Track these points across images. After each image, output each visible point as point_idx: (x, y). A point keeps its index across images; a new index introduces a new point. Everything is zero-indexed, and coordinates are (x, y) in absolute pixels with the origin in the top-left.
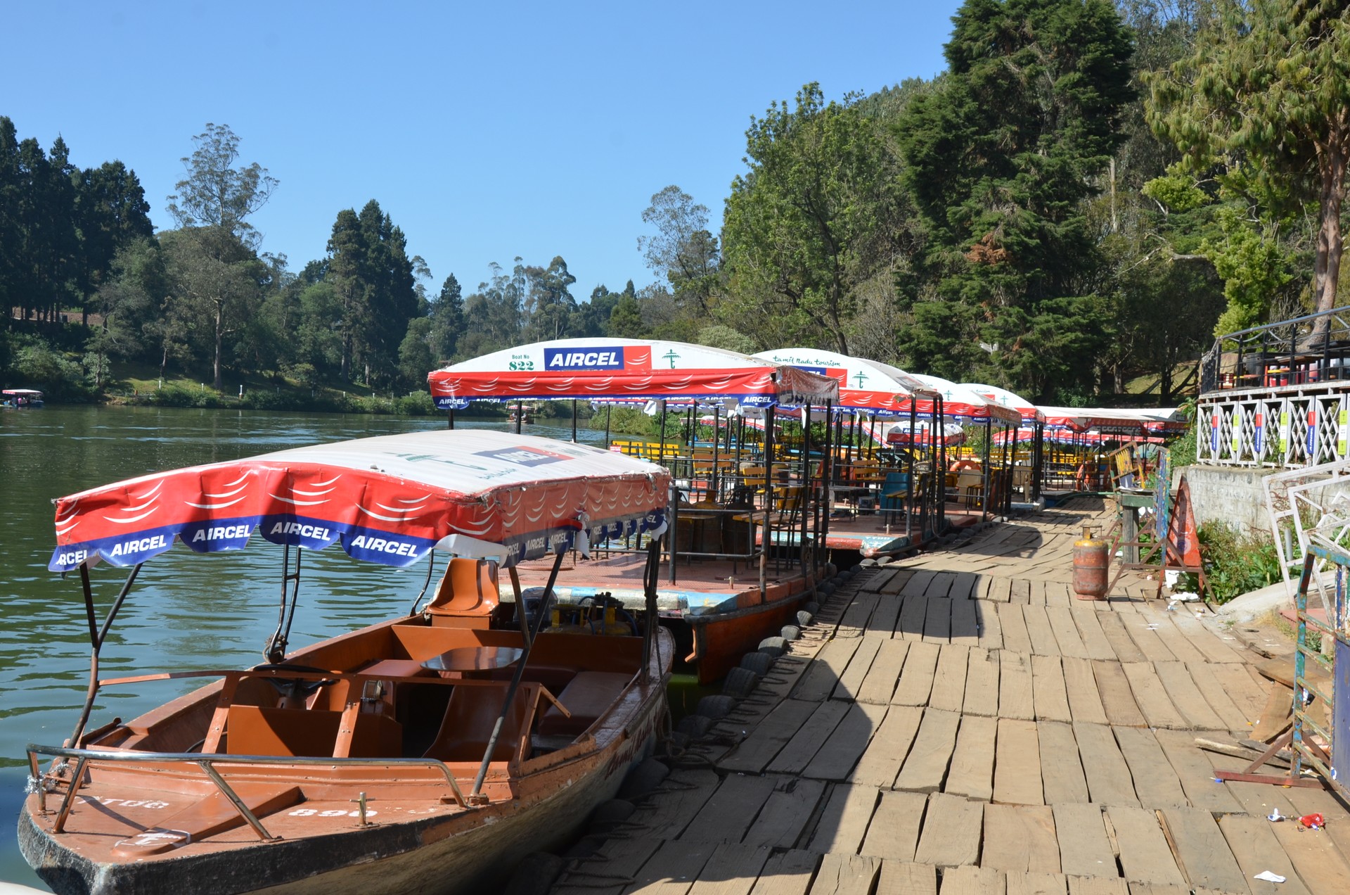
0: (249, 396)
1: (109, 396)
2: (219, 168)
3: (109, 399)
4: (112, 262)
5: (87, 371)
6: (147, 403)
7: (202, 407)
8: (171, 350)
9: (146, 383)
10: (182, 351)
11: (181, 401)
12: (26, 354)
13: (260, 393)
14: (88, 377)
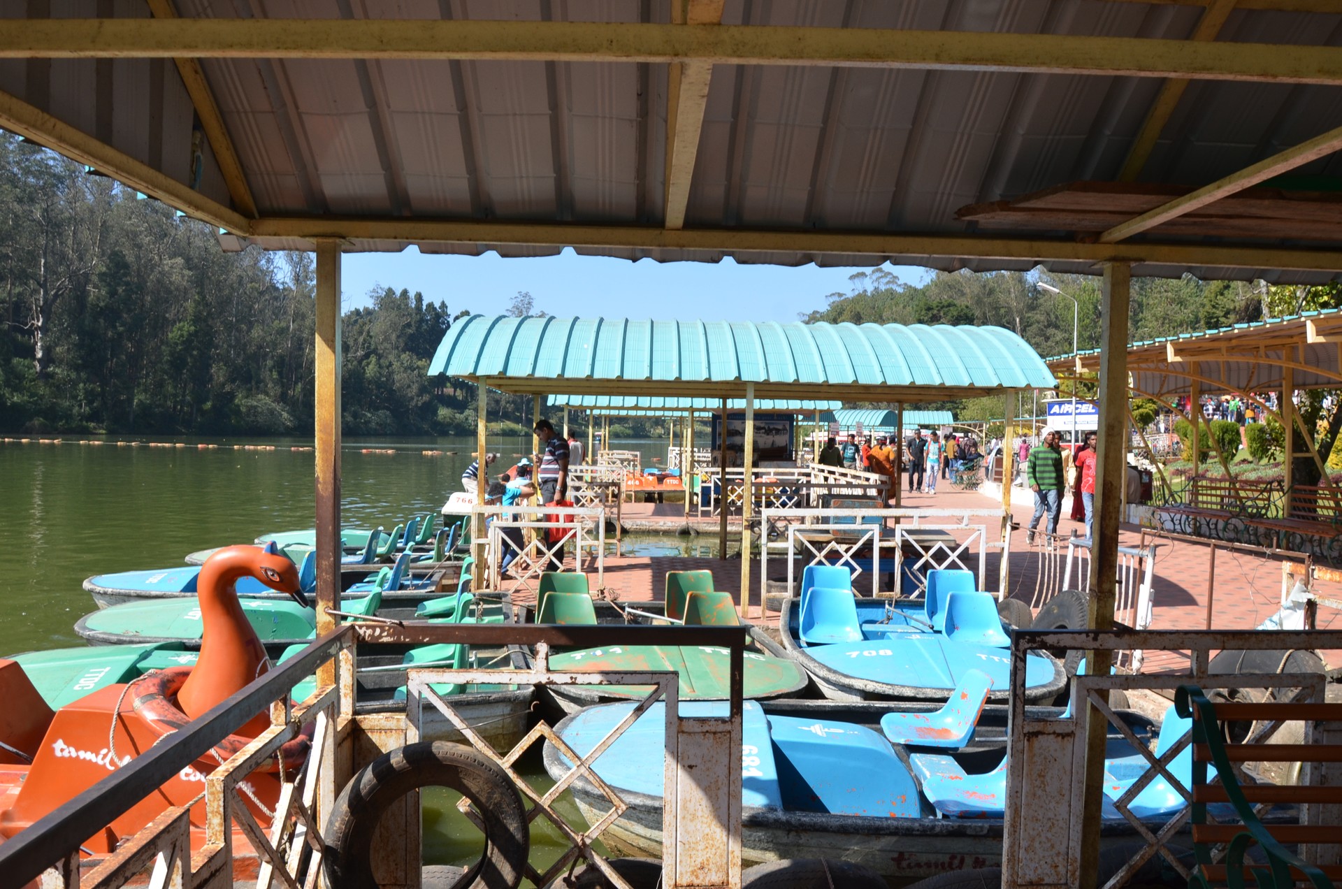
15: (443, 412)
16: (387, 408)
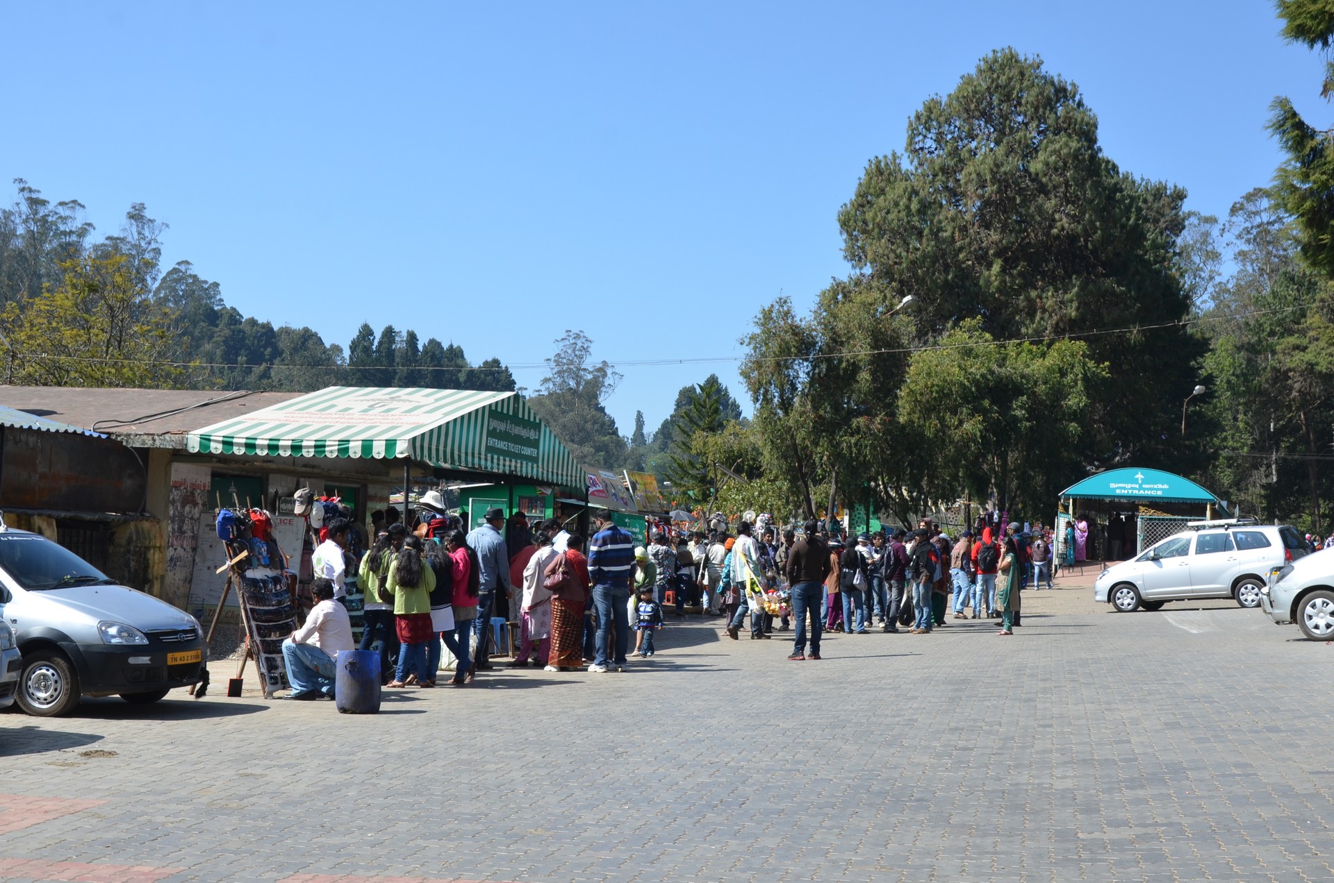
2: (575, 366)
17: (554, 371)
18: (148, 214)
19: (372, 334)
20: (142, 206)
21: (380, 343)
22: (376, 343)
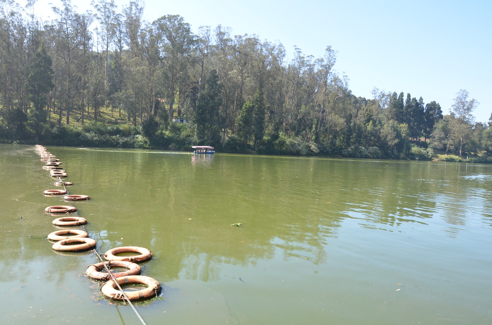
0: (470, 159)
1: (433, 159)
2: (463, 100)
3: (434, 160)
4: (434, 126)
5: (428, 153)
6: (443, 161)
7: (458, 162)
8: (449, 147)
9: (442, 155)
10: (452, 148)
11: (452, 160)
12: (414, 149)
13: (473, 159)
14: (428, 154)
15: (415, 149)
16: (377, 146)
17: (456, 103)
18: (332, 49)
19: (397, 95)
20: (331, 46)
21: (399, 97)
22: (398, 97)
